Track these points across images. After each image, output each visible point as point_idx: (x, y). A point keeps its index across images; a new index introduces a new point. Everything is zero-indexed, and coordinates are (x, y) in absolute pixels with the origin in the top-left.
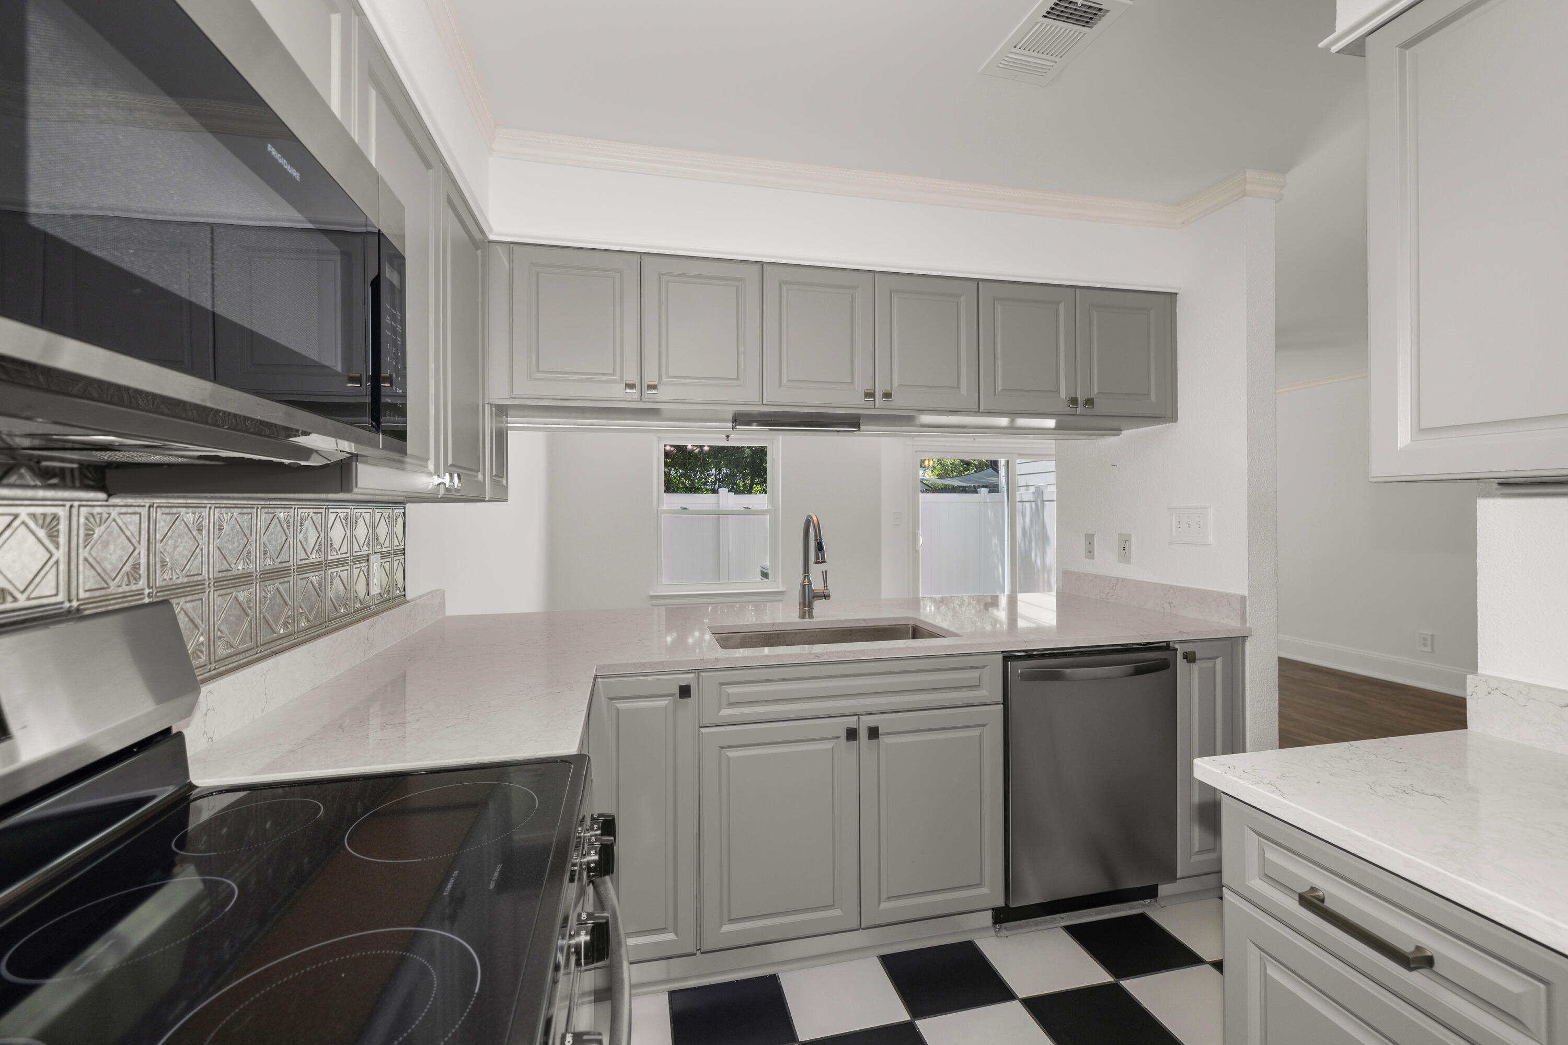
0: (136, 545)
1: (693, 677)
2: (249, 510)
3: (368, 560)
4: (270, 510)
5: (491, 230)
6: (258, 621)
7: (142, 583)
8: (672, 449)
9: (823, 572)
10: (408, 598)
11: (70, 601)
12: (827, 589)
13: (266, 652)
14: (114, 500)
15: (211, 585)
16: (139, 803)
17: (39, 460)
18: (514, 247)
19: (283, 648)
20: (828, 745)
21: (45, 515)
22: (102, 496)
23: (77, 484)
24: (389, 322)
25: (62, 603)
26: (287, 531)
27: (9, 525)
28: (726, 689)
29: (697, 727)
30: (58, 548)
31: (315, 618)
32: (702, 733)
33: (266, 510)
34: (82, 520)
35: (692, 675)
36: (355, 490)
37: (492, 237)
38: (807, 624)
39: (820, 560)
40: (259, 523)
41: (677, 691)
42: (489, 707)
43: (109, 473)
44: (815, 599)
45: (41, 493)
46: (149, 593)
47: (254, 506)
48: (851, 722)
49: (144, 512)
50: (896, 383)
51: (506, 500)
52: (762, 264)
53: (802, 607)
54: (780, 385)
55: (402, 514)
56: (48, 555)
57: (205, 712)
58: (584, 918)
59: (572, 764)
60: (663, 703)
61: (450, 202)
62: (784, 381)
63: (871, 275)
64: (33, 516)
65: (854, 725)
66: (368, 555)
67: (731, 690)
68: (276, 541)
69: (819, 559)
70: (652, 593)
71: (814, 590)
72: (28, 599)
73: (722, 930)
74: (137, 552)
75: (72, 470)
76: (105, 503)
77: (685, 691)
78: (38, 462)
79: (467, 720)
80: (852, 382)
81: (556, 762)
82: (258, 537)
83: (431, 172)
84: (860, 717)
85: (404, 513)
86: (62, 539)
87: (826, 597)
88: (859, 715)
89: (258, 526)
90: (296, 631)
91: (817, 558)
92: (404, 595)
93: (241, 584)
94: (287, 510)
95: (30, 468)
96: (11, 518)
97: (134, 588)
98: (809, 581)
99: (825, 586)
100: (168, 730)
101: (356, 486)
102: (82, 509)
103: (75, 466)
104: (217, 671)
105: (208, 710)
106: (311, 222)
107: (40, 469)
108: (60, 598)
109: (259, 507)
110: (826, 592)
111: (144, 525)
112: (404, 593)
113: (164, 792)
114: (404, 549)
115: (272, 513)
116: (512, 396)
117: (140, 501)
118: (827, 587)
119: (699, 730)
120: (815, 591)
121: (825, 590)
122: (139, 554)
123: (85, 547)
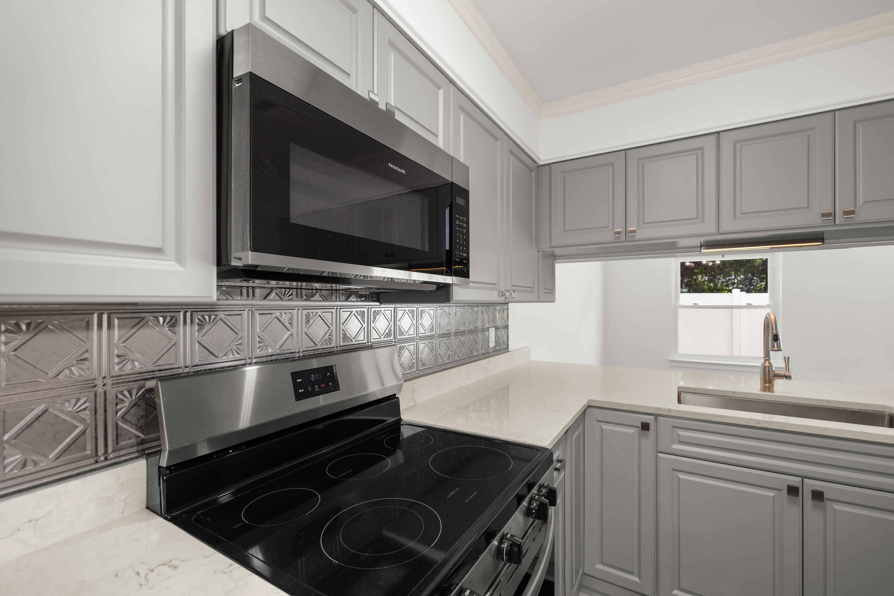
0: (390, 322)
1: (652, 419)
2: (433, 308)
3: (488, 331)
4: (442, 308)
5: (540, 159)
6: (437, 355)
7: (392, 338)
8: (691, 264)
9: (785, 358)
10: (510, 349)
11: (368, 343)
12: (789, 372)
13: (440, 369)
14: (382, 306)
15: (418, 339)
16: (384, 421)
17: (358, 292)
18: (552, 165)
19: (447, 368)
20: (771, 494)
21: (360, 311)
22: (378, 304)
23: (370, 300)
24: (458, 223)
25: (366, 343)
26: (449, 317)
27: (350, 315)
28: (678, 432)
29: (656, 452)
30: (364, 323)
31: (462, 356)
32: (659, 456)
33: (440, 308)
34: (372, 313)
35: (652, 417)
36: (452, 301)
37: (541, 163)
38: (767, 396)
39: (776, 349)
40: (437, 314)
41: (640, 425)
42: (520, 411)
43: (381, 295)
44: (775, 378)
45: (359, 303)
46: (395, 341)
47: (435, 306)
48: (795, 481)
49: (392, 309)
50: (861, 200)
51: (554, 302)
52: (718, 133)
53: (763, 382)
54: (735, 217)
55: (507, 308)
56: (361, 326)
57: (413, 391)
58: (508, 536)
59: (540, 452)
60: (631, 431)
61: (511, 152)
62: (738, 215)
63: (831, 115)
64: (357, 312)
65: (796, 485)
66: (489, 328)
67: (682, 433)
68: (445, 321)
69: (774, 348)
70: (671, 359)
71: (774, 371)
72: (356, 341)
73: (673, 592)
74: (390, 325)
75: (369, 294)
76: (379, 307)
77: (645, 427)
78: (358, 293)
79: (507, 416)
80: (808, 207)
81: (532, 448)
82: (437, 320)
83: (499, 142)
84: (805, 479)
85: (508, 308)
86: (366, 320)
87: (788, 377)
88: (803, 477)
89: (437, 315)
90: (453, 361)
91: (773, 346)
92: (508, 348)
93: (430, 339)
94: (449, 308)
95: (356, 295)
96: (350, 312)
97: (389, 339)
98: (770, 363)
99: (787, 368)
100: (395, 395)
101: (452, 300)
102: (372, 309)
103: (369, 293)
104: (420, 374)
105: (414, 390)
106: (410, 189)
107: (359, 294)
108: (365, 341)
109: (437, 306)
110: (787, 374)
111: (393, 315)
112: (507, 347)
113: (391, 420)
114: (508, 326)
115: (443, 309)
116: (552, 246)
117: (391, 306)
118: (789, 369)
119: (657, 454)
120: (776, 372)
121: (786, 372)
122: (391, 326)
123: (373, 323)
